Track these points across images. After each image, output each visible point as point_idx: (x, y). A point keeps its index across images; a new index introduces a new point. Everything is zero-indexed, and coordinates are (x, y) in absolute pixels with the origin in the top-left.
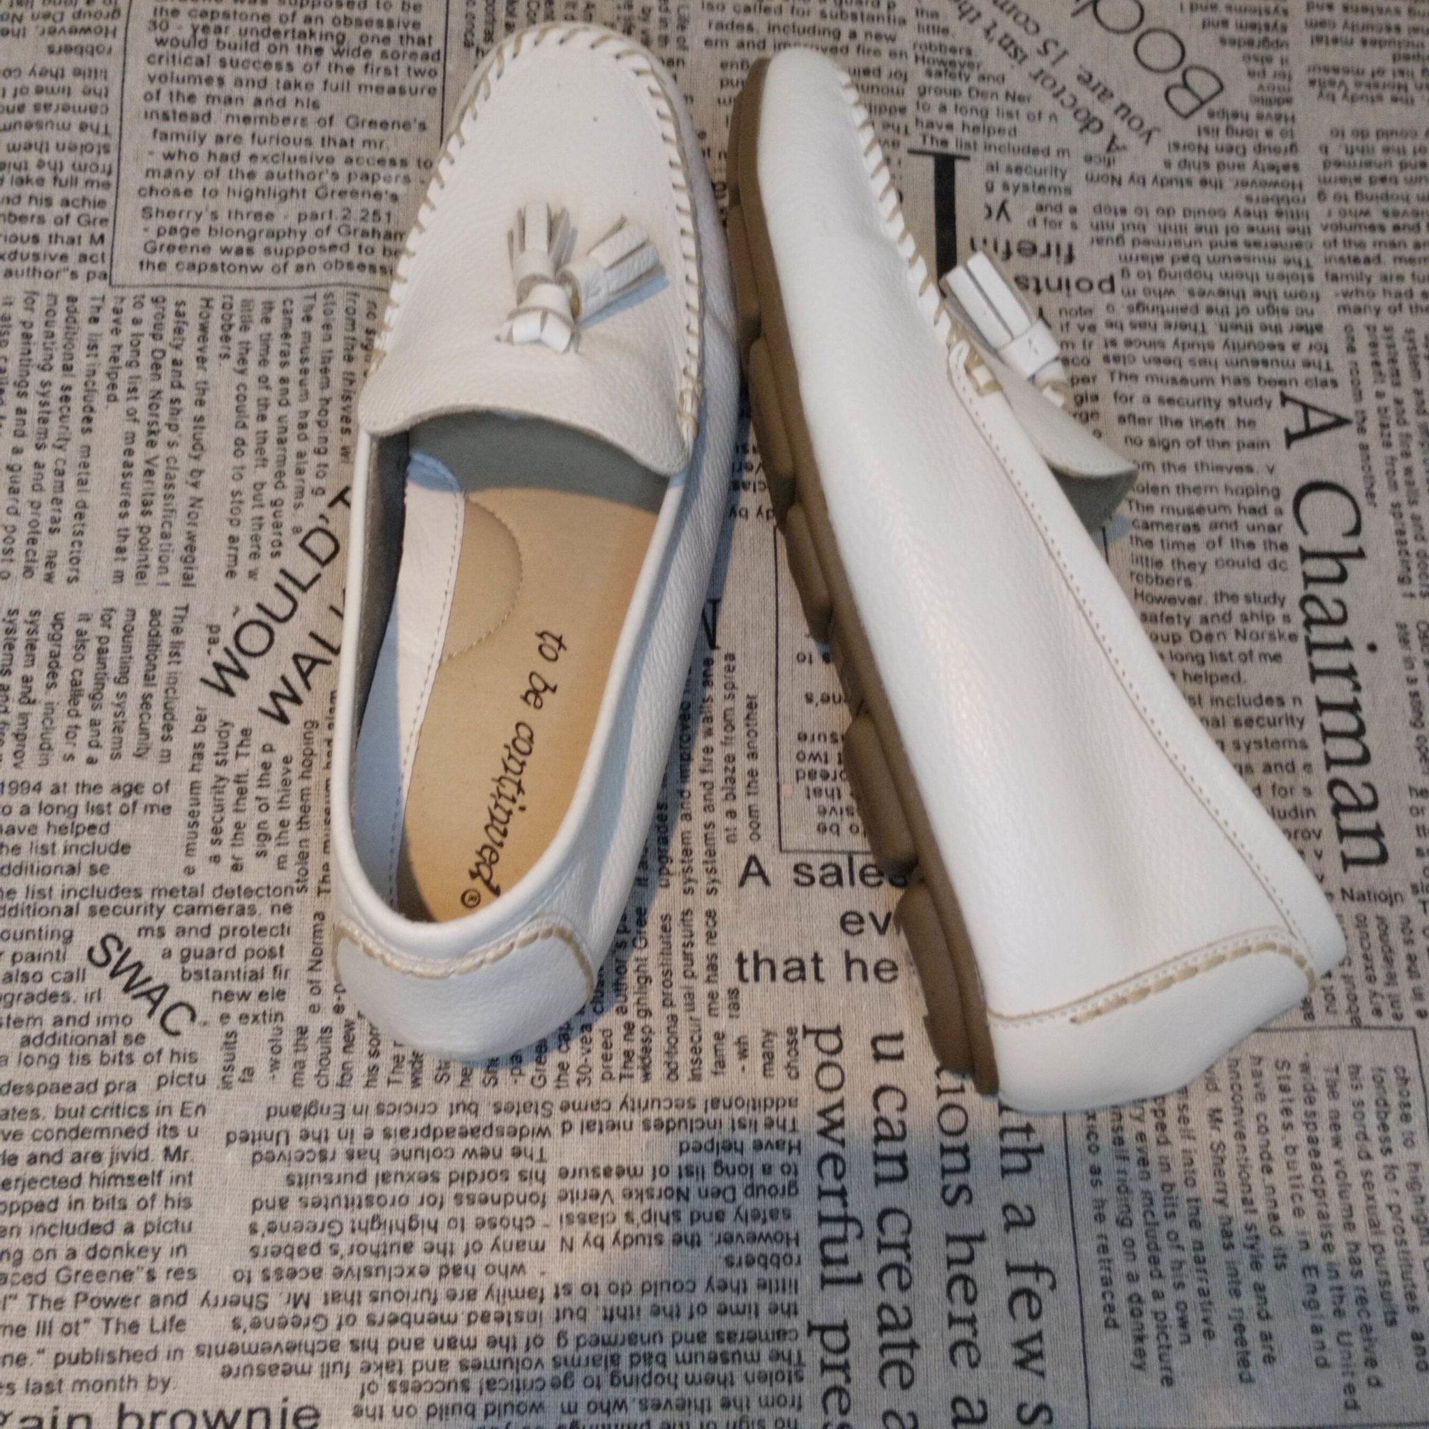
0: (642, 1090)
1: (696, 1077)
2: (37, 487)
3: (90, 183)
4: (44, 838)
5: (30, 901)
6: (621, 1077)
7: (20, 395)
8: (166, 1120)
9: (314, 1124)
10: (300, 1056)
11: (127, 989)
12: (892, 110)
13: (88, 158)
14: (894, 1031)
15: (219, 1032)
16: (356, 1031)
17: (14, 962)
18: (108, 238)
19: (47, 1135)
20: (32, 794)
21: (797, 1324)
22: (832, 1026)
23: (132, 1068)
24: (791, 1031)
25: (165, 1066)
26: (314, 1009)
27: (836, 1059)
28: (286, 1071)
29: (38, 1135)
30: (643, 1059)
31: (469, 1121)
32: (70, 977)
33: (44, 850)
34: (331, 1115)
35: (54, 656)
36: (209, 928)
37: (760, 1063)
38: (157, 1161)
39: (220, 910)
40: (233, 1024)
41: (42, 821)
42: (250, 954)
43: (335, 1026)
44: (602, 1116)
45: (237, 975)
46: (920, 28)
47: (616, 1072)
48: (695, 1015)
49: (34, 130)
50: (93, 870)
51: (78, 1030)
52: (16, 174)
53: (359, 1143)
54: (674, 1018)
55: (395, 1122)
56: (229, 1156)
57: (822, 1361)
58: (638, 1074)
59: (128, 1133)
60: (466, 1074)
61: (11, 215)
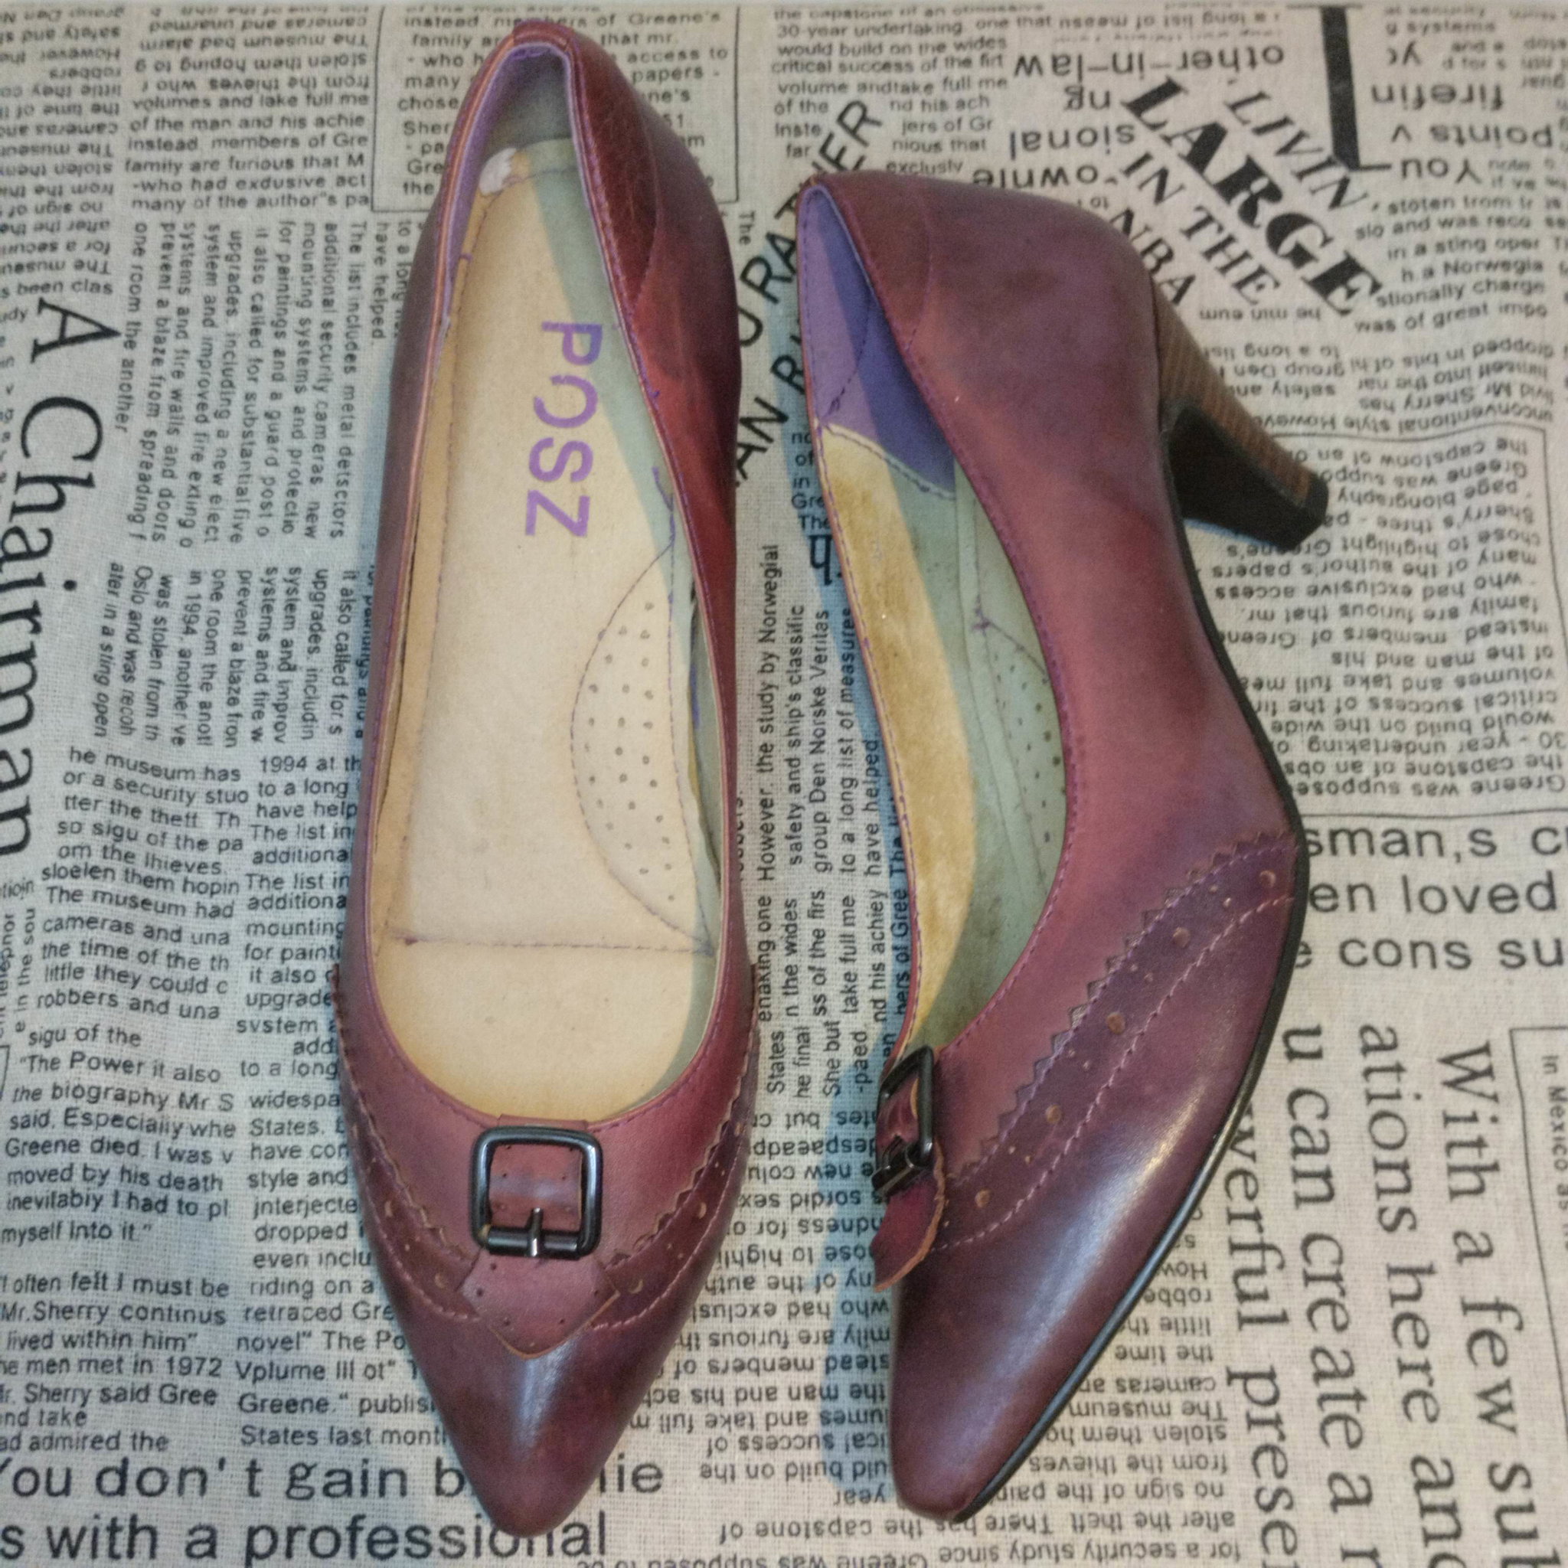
2: (297, 434)
3: (344, 98)
4: (311, 820)
5: (299, 891)
7: (278, 335)
13: (343, 71)
14: (1311, 1025)
17: (283, 959)
18: (367, 159)
19: (328, 1152)
20: (296, 771)
21: (1214, 1370)
29: (318, 1151)
31: (809, 1134)
33: (313, 834)
35: (317, 618)
41: (308, 800)
49: (284, 46)
52: (265, 93)
57: (1248, 1415)
60: (804, 1084)
61: (262, 138)
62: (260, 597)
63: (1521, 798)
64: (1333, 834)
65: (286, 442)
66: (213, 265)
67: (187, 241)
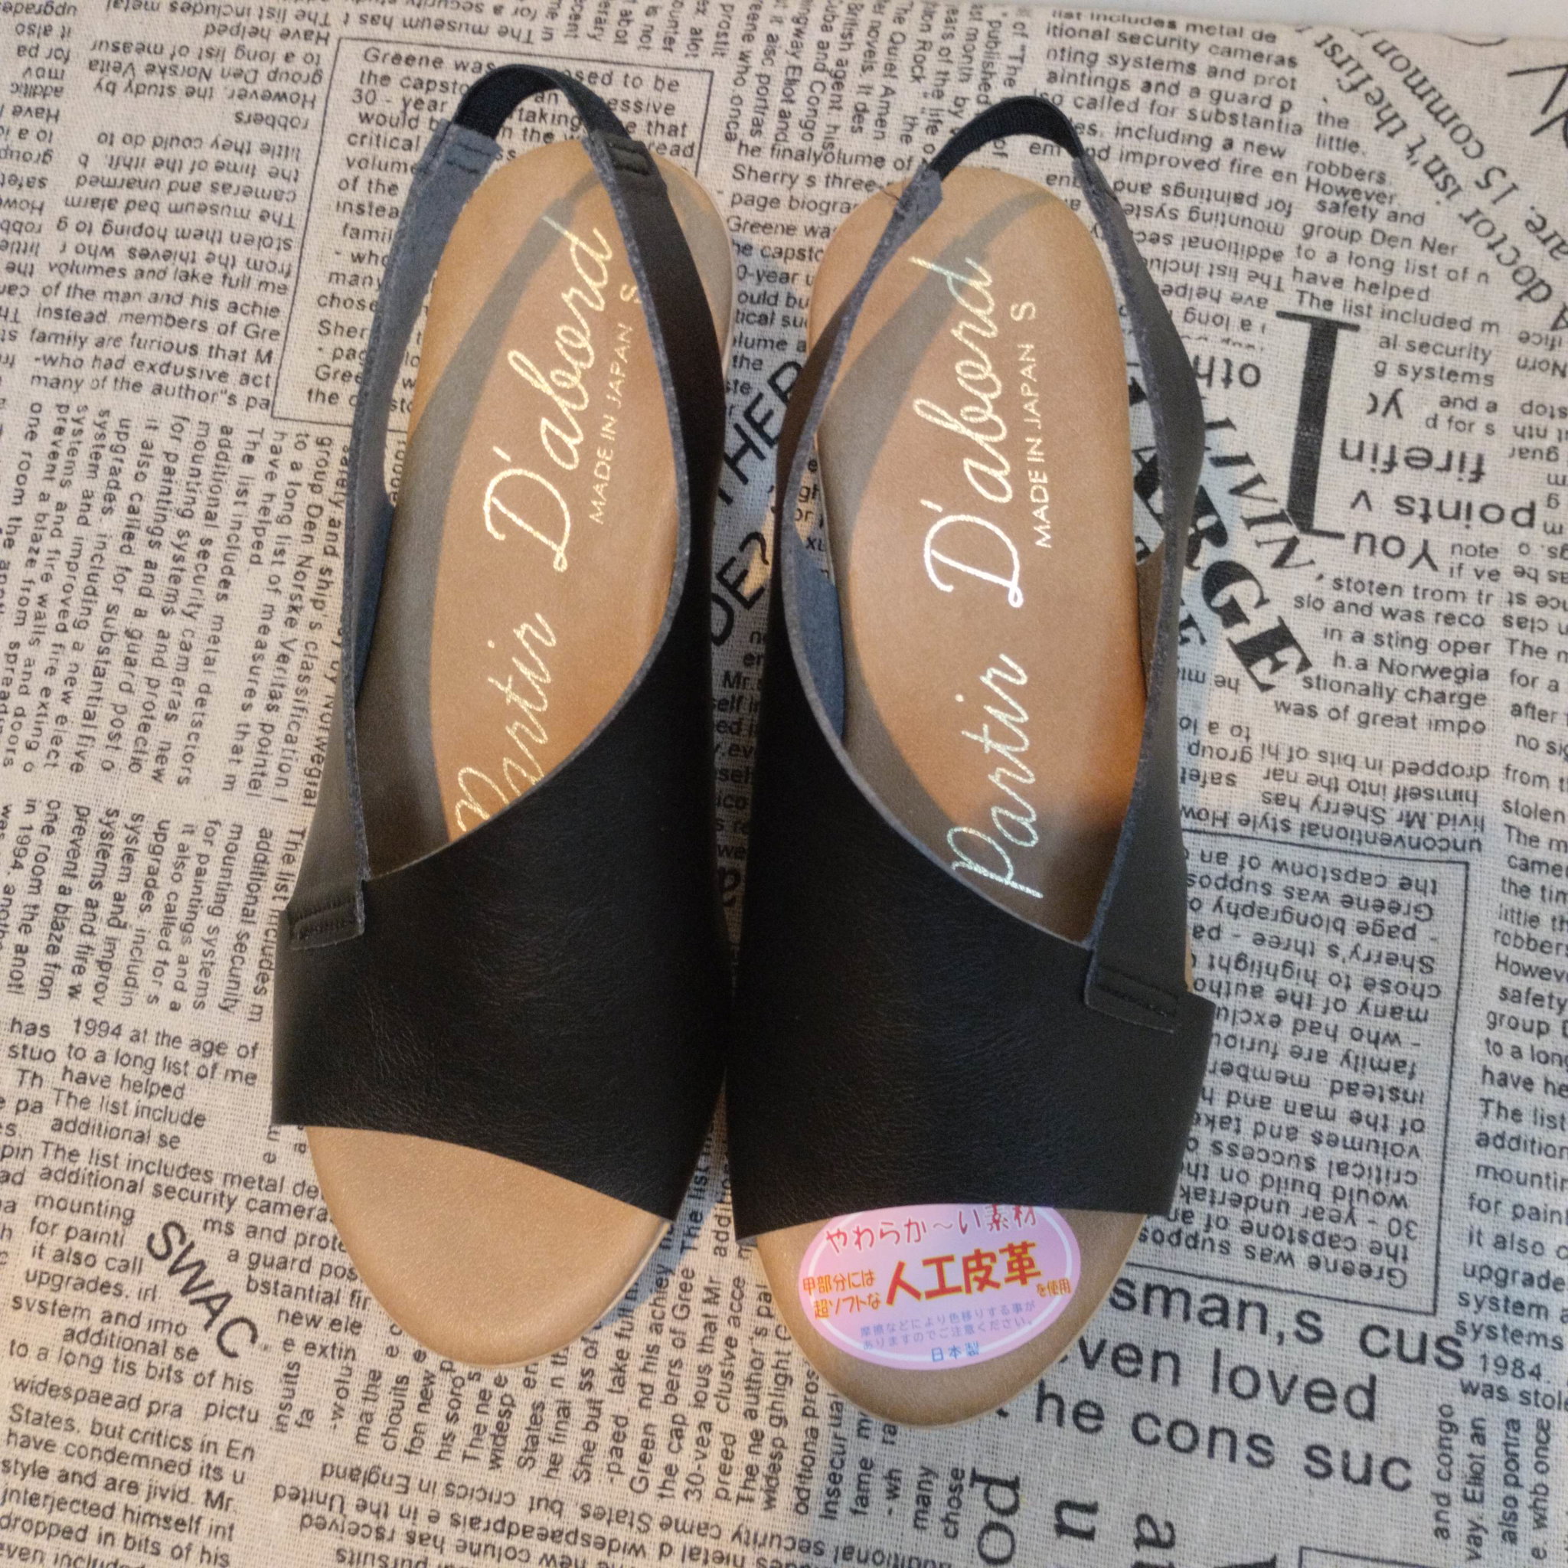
0: (760, 1521)
1: (830, 1514)
2: (158, 662)
3: (263, 284)
4: (116, 1094)
5: (93, 1168)
6: (739, 1498)
7: (152, 544)
8: (210, 1458)
9: (374, 1494)
10: (369, 1407)
11: (185, 1292)
12: (1264, 254)
13: (265, 254)
14: (1087, 1498)
15: (279, 1361)
16: (436, 1388)
17: (68, 1238)
18: (275, 356)
19: (80, 1452)
20: (110, 1038)
22: (1010, 1478)
23: (179, 1387)
24: (957, 1474)
25: (217, 1393)
26: (392, 1352)
27: (1005, 1521)
28: (350, 1423)
29: (71, 1450)
30: (768, 1478)
31: (551, 1522)
32: (125, 1266)
33: (115, 1109)
34: (394, 1488)
35: (152, 872)
36: (284, 1232)
37: (912, 1507)
38: (197, 1506)
39: (298, 1211)
40: (298, 1354)
41: (116, 1072)
42: (327, 1270)
43: (412, 1376)
44: (710, 1544)
45: (309, 1294)
46: (1320, 141)
47: (734, 1490)
48: (841, 1432)
49: (207, 215)
50: (163, 1142)
51: (128, 1332)
52: (182, 266)
53: (422, 1526)
54: (814, 1432)
55: (466, 1508)
56: (276, 1513)
58: (760, 1497)
59: (167, 1467)
60: (555, 1462)
61: (169, 316)
62: (97, 840)
63: (1356, 1287)
64: (1149, 1289)
65: (143, 669)
66: (97, 456)
67: (77, 426)
